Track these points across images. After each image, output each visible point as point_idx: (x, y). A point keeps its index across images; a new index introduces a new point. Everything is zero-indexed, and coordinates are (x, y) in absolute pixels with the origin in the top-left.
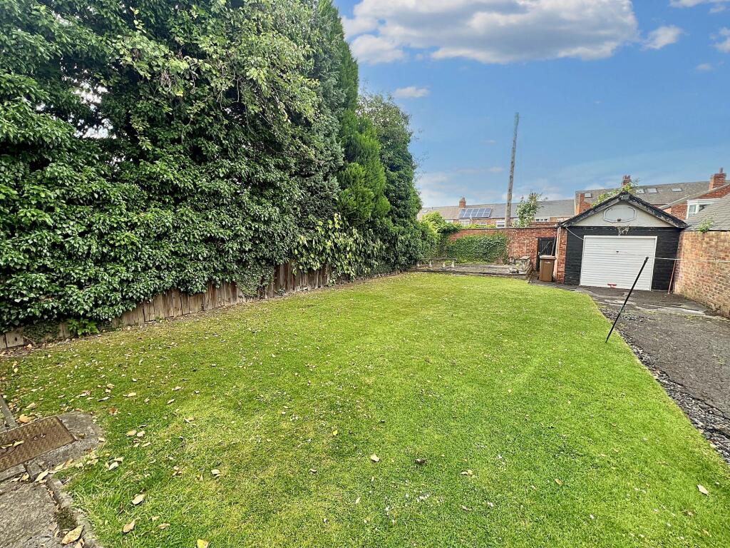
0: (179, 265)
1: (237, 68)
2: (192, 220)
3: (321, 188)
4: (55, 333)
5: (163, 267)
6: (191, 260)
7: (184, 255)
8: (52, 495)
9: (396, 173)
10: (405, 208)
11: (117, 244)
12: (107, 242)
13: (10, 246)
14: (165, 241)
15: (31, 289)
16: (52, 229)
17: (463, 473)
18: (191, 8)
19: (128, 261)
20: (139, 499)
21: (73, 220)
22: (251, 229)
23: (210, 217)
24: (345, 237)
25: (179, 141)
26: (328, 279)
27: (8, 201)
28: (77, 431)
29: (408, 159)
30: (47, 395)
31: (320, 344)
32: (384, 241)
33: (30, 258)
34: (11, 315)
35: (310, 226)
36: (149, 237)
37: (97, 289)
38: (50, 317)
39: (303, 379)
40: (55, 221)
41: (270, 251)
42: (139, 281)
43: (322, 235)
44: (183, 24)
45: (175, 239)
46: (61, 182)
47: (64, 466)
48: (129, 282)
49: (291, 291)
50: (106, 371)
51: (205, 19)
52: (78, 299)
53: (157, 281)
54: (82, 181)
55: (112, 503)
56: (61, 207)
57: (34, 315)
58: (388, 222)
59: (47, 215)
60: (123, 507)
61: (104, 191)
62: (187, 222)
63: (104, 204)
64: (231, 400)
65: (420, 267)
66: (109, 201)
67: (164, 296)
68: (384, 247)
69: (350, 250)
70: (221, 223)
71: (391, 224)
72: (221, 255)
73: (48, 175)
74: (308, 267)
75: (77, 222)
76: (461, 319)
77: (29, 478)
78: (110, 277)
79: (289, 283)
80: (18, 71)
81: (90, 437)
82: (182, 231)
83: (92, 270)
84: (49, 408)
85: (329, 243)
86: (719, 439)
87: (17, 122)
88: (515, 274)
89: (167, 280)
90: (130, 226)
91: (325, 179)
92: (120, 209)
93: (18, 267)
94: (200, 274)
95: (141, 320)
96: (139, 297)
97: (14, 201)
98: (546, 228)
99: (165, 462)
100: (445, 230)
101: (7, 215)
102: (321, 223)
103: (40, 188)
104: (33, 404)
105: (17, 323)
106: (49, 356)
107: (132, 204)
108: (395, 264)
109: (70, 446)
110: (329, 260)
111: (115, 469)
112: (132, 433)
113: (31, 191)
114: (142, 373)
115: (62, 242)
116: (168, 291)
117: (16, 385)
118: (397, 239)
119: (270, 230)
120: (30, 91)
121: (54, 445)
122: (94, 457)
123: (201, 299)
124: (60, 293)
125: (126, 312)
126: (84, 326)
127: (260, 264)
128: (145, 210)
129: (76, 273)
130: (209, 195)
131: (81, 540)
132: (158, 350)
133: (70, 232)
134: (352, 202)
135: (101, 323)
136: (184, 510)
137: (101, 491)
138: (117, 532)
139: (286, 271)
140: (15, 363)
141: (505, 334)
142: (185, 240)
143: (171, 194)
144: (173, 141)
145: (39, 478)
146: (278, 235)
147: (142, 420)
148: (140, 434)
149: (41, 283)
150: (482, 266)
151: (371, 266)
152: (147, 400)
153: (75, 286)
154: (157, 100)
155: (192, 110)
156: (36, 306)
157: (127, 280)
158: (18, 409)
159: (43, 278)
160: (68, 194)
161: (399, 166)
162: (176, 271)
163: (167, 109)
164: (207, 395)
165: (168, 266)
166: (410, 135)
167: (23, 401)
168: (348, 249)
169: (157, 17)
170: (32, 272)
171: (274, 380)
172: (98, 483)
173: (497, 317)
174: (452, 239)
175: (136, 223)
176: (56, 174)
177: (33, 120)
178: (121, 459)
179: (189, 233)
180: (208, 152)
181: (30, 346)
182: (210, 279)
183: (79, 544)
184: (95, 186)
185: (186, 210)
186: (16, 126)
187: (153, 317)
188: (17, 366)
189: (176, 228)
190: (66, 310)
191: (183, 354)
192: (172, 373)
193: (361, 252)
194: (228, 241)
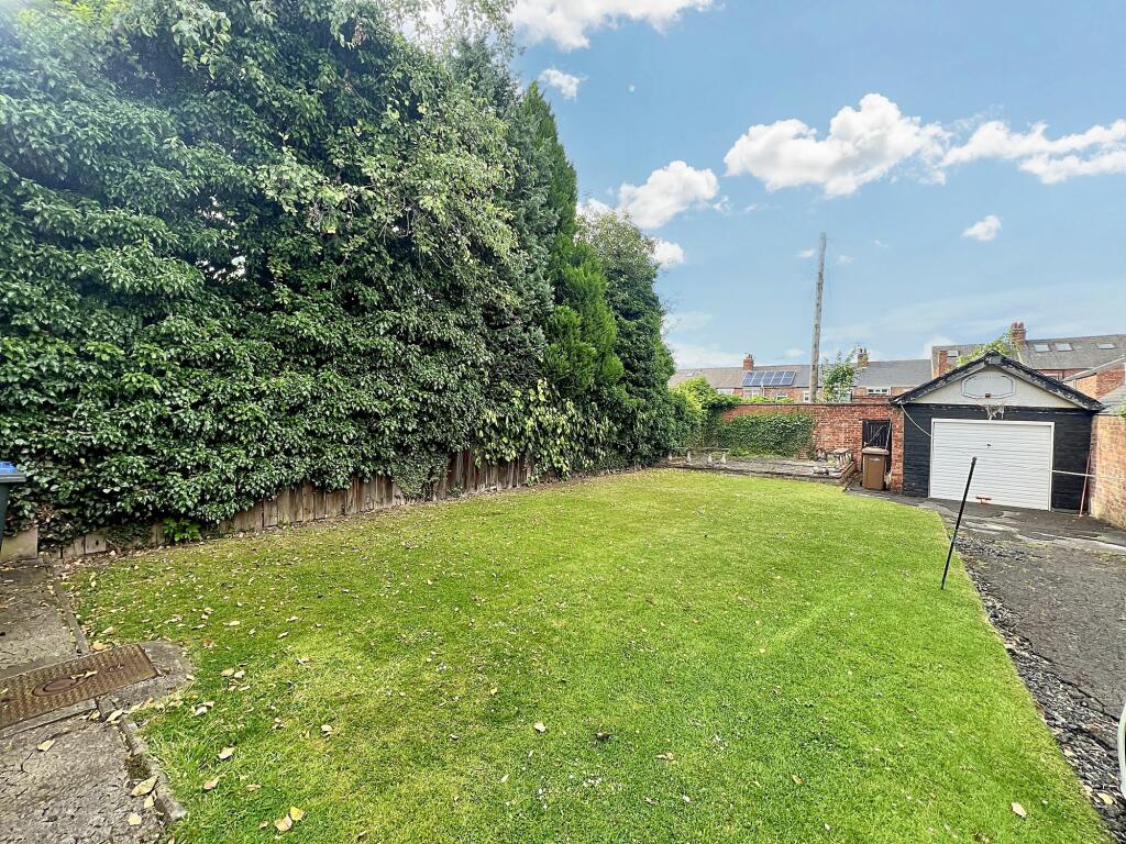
0: (316, 450)
1: (409, 194)
2: (338, 388)
3: (519, 342)
4: (146, 537)
5: (294, 451)
6: (332, 442)
7: (324, 436)
8: (125, 739)
9: (634, 323)
10: (647, 373)
11: (237, 419)
12: (225, 416)
13: (107, 420)
14: (300, 415)
15: (124, 477)
16: (159, 398)
17: (660, 756)
18: (356, 124)
19: (249, 442)
20: (227, 752)
21: (186, 387)
22: (417, 400)
23: (362, 384)
24: (554, 414)
25: (327, 286)
26: (528, 475)
27: (112, 362)
28: (161, 664)
29: (652, 302)
30: (128, 618)
31: (498, 569)
32: (616, 421)
33: (129, 436)
34: (96, 510)
35: (502, 398)
36: (279, 410)
37: (205, 480)
38: (143, 515)
39: (464, 616)
40: (165, 388)
41: (443, 432)
42: (261, 470)
43: (520, 411)
44: (345, 143)
45: (313, 413)
46: (177, 339)
47: (142, 706)
48: (248, 471)
49: (472, 491)
50: (204, 591)
51: (372, 135)
52: (182, 492)
53: (284, 471)
54: (203, 338)
55: (195, 755)
56: (173, 371)
57: (124, 510)
58: (620, 392)
59: (156, 381)
60: (206, 761)
61: (228, 350)
62: (331, 390)
63: (226, 367)
64: (363, 639)
65: (673, 461)
66: (233, 363)
67: (292, 491)
68: (615, 428)
69: (563, 433)
70: (377, 392)
71: (625, 395)
72: (373, 437)
73: (163, 330)
74: (499, 456)
75: (191, 390)
76: (718, 543)
77: (100, 716)
78: (224, 463)
79: (469, 478)
80: (147, 212)
81: (176, 672)
82: (323, 402)
83: (202, 453)
84: (131, 635)
85: (530, 422)
86: (1084, 744)
87: (135, 269)
88: (824, 477)
89: (297, 469)
90: (255, 396)
91: (525, 330)
92: (246, 374)
93: (113, 447)
94: (343, 462)
95: (259, 524)
96: (258, 492)
97: (120, 362)
98: (875, 405)
99: (266, 711)
100: (714, 405)
101: (109, 380)
102: (518, 393)
103: (152, 347)
104: (111, 628)
105: (101, 521)
106: (136, 567)
107: (261, 367)
108: (633, 454)
109: (152, 682)
110: (530, 446)
111: (203, 715)
112: (229, 672)
113: (141, 351)
114: (250, 596)
115: (169, 416)
116: (298, 485)
117: (92, 603)
118: (635, 418)
119: (444, 402)
120: (158, 235)
121: (133, 679)
122: (178, 698)
123: (343, 497)
124: (159, 483)
125: (240, 513)
126: (183, 530)
127: (428, 450)
128: (276, 374)
129: (182, 457)
130: (365, 354)
131: (154, 792)
132: (275, 566)
133: (180, 402)
134: (562, 361)
135: (207, 528)
136: (280, 771)
137: (183, 739)
138: (196, 788)
139: (466, 461)
140: (93, 575)
141: (780, 568)
142: (326, 415)
143: (313, 353)
144: (322, 286)
145: (111, 718)
146: (456, 410)
147: (243, 657)
148: (238, 675)
149: (137, 469)
150: (772, 461)
151: (594, 457)
152: (252, 631)
153: (179, 475)
154: (305, 236)
155: (347, 249)
156: (128, 500)
157: (246, 469)
158: (92, 634)
159: (141, 462)
160: (185, 354)
161: (637, 313)
162: (311, 457)
163: (316, 248)
164: (332, 629)
165: (300, 451)
166: (657, 267)
167: (98, 624)
168: (559, 431)
169: (313, 136)
170: (129, 454)
171: (424, 614)
172: (179, 730)
173: (775, 542)
174: (726, 419)
175: (264, 391)
176: (173, 329)
177: (154, 265)
178: (211, 704)
179: (332, 405)
180: (366, 301)
181: (113, 553)
182: (357, 470)
183: (150, 797)
184: (218, 344)
185: (330, 374)
186: (134, 275)
187: (275, 521)
188: (96, 579)
189: (316, 399)
190: (164, 506)
191: (308, 573)
192: (289, 598)
193: (579, 435)
194: (384, 417)
